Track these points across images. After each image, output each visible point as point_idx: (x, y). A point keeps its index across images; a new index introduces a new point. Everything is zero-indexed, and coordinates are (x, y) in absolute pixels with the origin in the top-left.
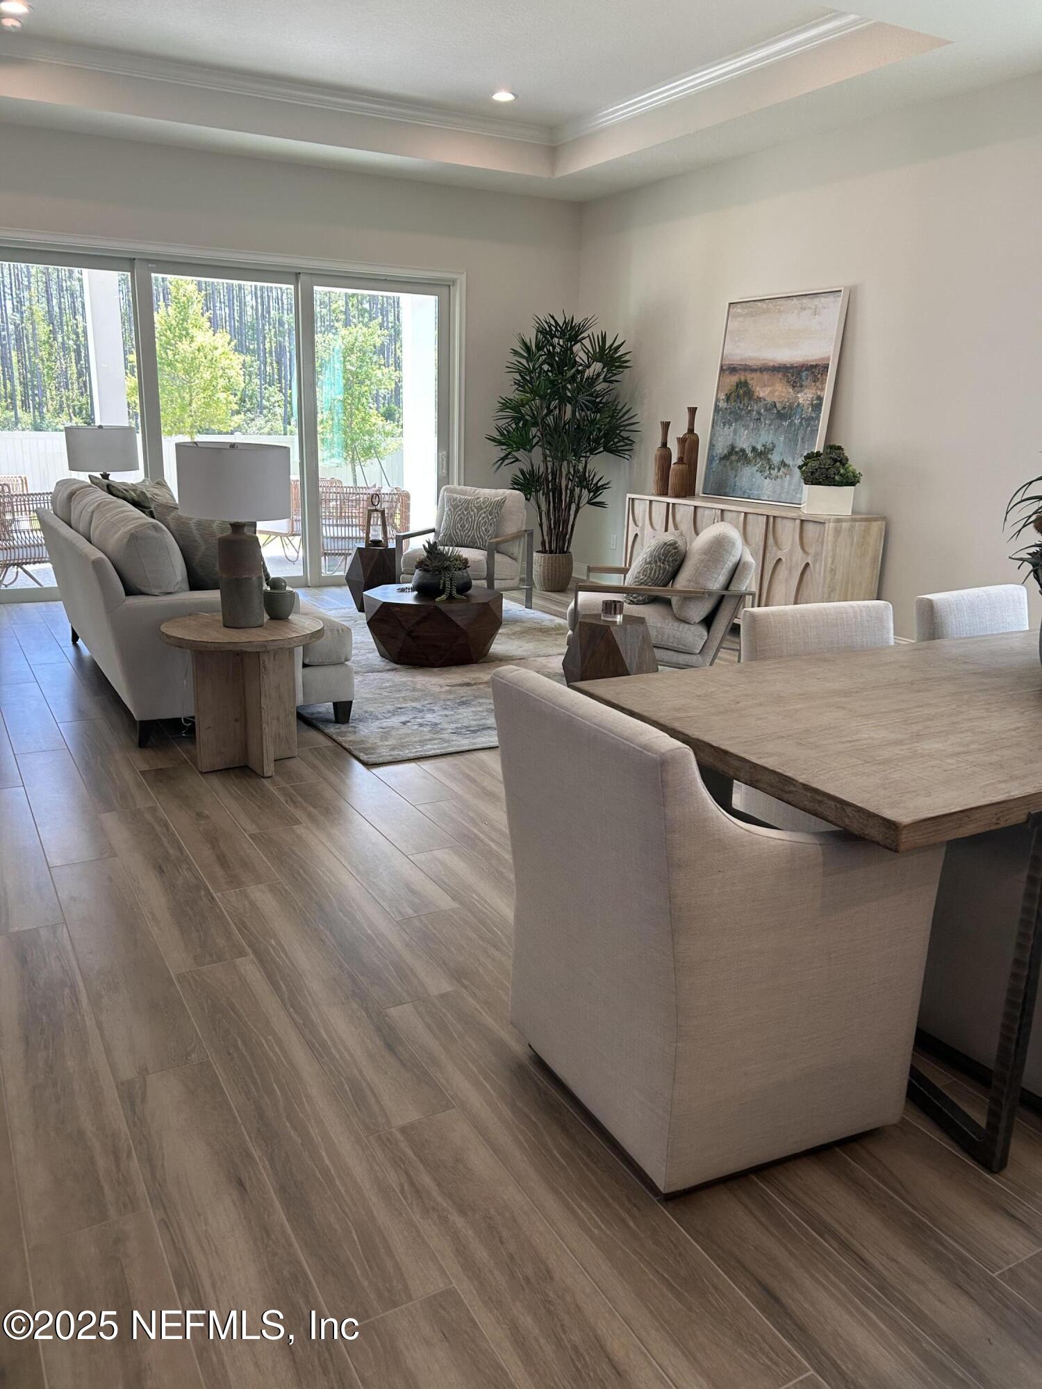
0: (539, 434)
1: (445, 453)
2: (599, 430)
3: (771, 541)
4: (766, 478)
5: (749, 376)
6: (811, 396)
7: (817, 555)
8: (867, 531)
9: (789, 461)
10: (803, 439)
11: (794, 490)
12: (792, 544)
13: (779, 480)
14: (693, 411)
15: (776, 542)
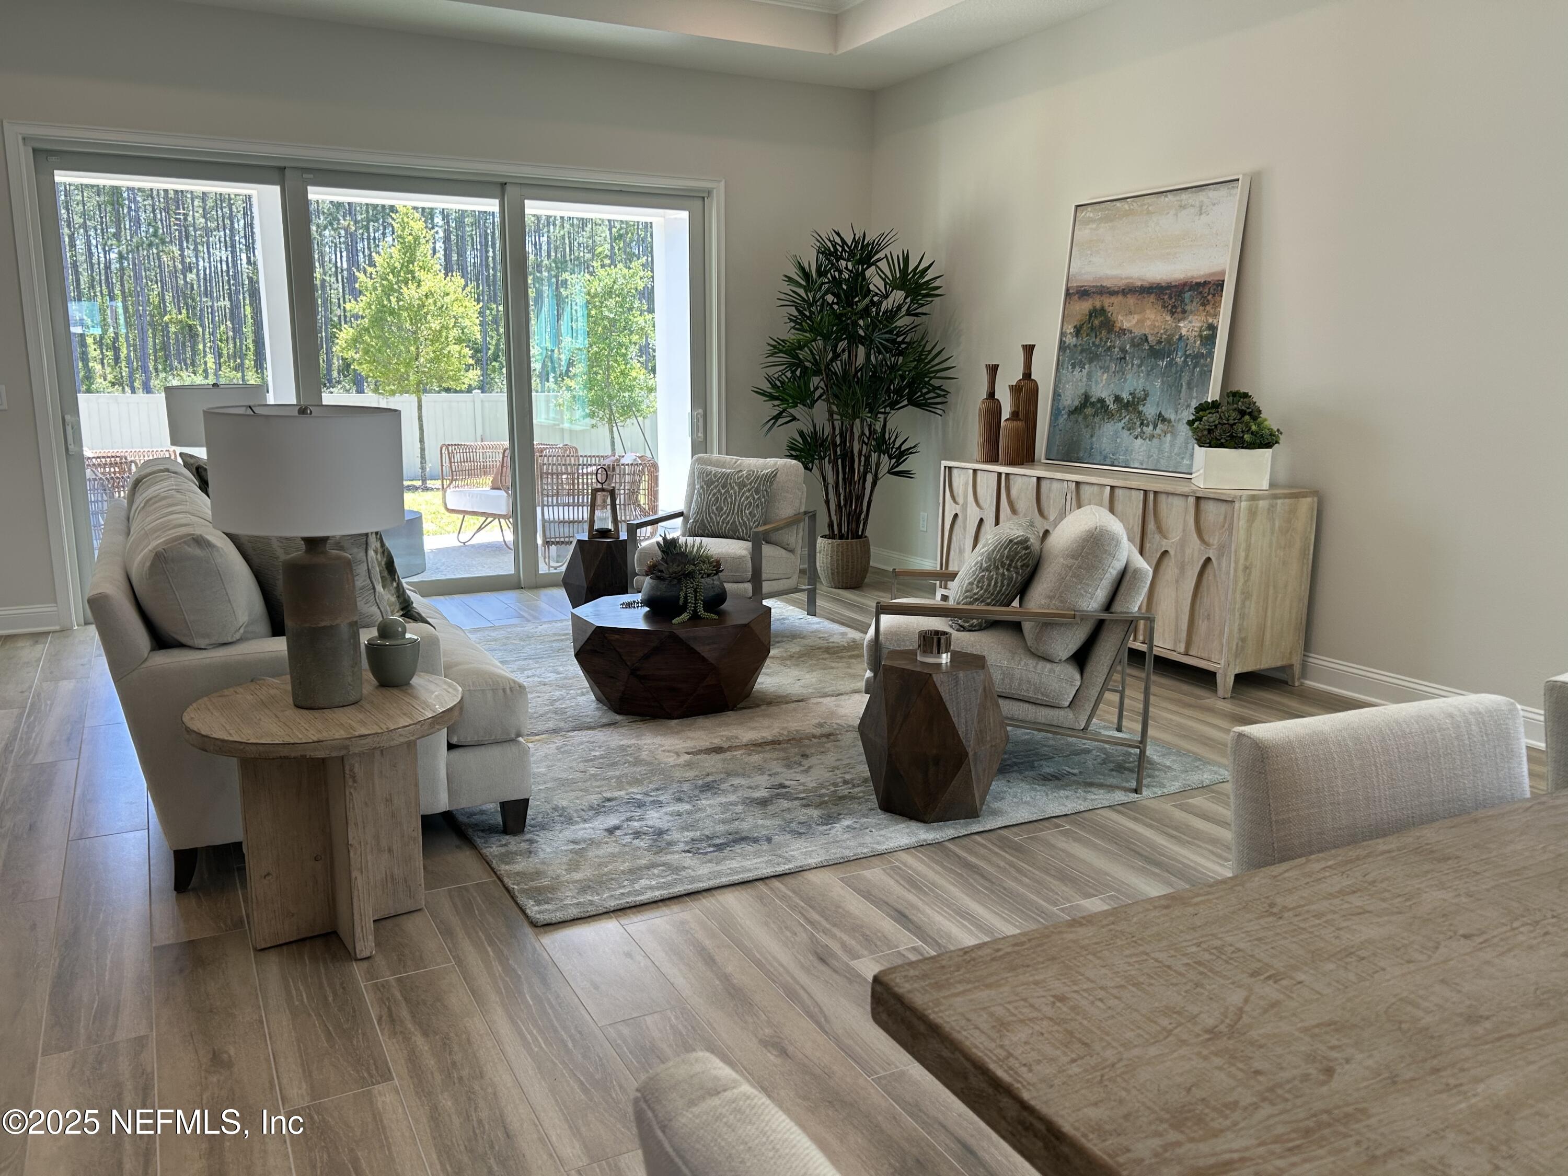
0: (822, 384)
1: (700, 411)
2: (903, 378)
3: (1151, 526)
4: (1136, 438)
5: (1107, 301)
6: (1199, 325)
7: (1223, 549)
8: (1293, 511)
9: (1170, 414)
10: (1189, 384)
11: (1178, 455)
12: (1184, 530)
13: (1155, 441)
14: (1029, 350)
15: (1159, 529)
